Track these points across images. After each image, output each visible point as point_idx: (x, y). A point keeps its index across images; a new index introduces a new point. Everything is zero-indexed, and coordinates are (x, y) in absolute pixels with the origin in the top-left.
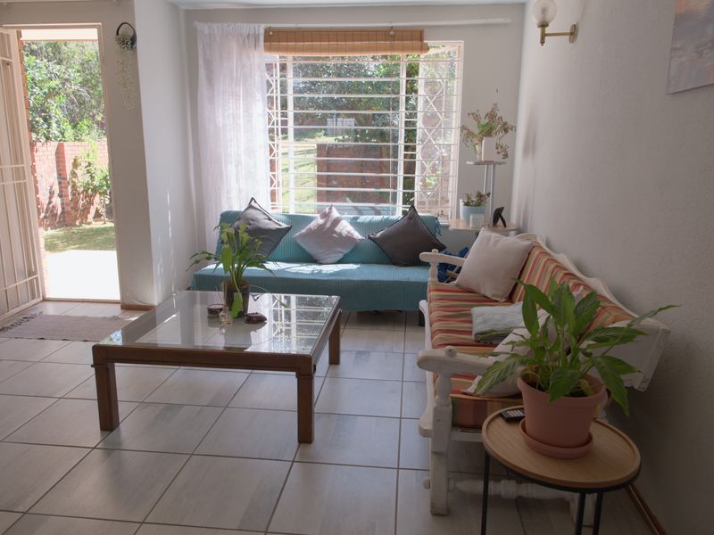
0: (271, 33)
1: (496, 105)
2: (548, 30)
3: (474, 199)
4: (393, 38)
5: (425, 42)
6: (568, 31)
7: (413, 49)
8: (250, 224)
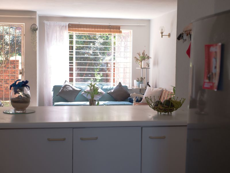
0: (70, 25)
1: (144, 50)
2: (163, 34)
3: (140, 79)
4: (111, 28)
5: (120, 30)
6: (168, 35)
7: (117, 32)
8: (67, 89)
